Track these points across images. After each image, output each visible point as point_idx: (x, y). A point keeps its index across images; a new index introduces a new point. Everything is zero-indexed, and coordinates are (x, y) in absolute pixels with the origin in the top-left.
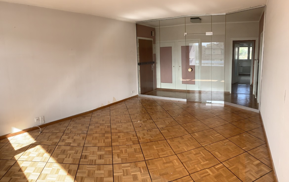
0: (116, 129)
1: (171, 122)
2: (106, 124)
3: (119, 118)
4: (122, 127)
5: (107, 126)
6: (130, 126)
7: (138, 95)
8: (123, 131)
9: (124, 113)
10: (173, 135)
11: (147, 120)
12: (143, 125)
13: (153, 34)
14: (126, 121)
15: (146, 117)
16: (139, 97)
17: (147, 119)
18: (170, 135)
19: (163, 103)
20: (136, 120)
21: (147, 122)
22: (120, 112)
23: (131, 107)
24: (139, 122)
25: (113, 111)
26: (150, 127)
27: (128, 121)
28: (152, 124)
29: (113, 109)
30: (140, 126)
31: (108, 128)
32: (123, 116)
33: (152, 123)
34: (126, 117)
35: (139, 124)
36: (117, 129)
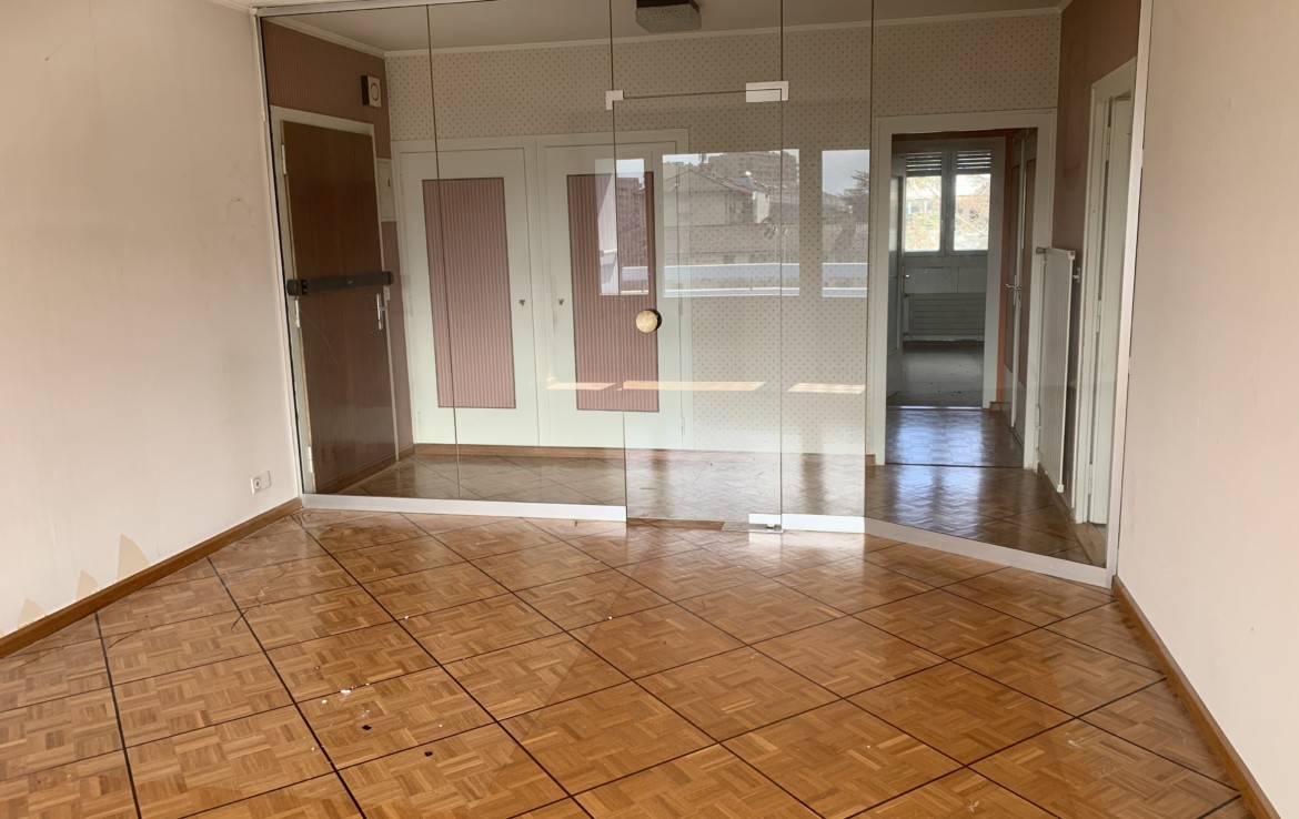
0: (182, 788)
1: (571, 670)
2: (82, 768)
3: (187, 696)
4: (223, 757)
5: (95, 783)
6: (291, 738)
7: (297, 502)
8: (239, 792)
9: (217, 645)
10: (611, 757)
11: (407, 673)
12: (381, 713)
13: (374, 93)
14: (248, 710)
15: (390, 654)
16: (311, 512)
17: (401, 665)
18: (590, 759)
19: (483, 539)
20: (324, 687)
21: (405, 687)
22: (193, 645)
23: (262, 594)
24: (350, 700)
25: (131, 646)
26: (438, 721)
27: (263, 707)
28: (448, 698)
29: (127, 625)
30: (366, 728)
31: (103, 792)
32: (221, 669)
33: (444, 693)
34: (239, 675)
35: (352, 712)
36: (190, 782)
